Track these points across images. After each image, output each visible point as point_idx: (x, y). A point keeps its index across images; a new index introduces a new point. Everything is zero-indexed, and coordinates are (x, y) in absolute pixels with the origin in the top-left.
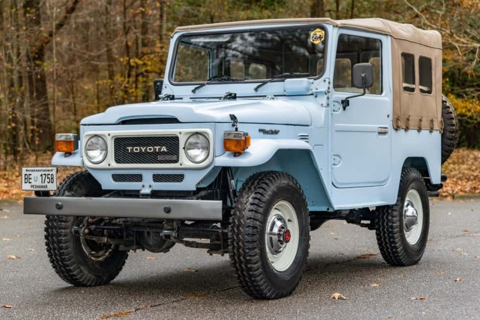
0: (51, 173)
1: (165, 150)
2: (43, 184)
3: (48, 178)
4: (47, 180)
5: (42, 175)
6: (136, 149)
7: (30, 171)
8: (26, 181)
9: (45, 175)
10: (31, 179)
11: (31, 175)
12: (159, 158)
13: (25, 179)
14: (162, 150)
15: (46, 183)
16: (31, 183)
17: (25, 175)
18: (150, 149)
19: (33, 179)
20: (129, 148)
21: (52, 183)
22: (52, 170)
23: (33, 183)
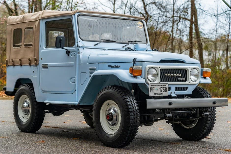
0: (165, 87)
1: (181, 76)
2: (161, 93)
3: (163, 89)
4: (163, 90)
5: (160, 88)
6: (169, 75)
7: (153, 86)
8: (151, 91)
9: (162, 88)
10: (154, 90)
11: (154, 88)
12: (179, 79)
13: (151, 90)
14: (180, 76)
15: (162, 92)
16: (154, 92)
17: (151, 88)
18: (175, 75)
19: (155, 90)
20: (166, 74)
21: (166, 92)
22: (165, 85)
23: (156, 92)
